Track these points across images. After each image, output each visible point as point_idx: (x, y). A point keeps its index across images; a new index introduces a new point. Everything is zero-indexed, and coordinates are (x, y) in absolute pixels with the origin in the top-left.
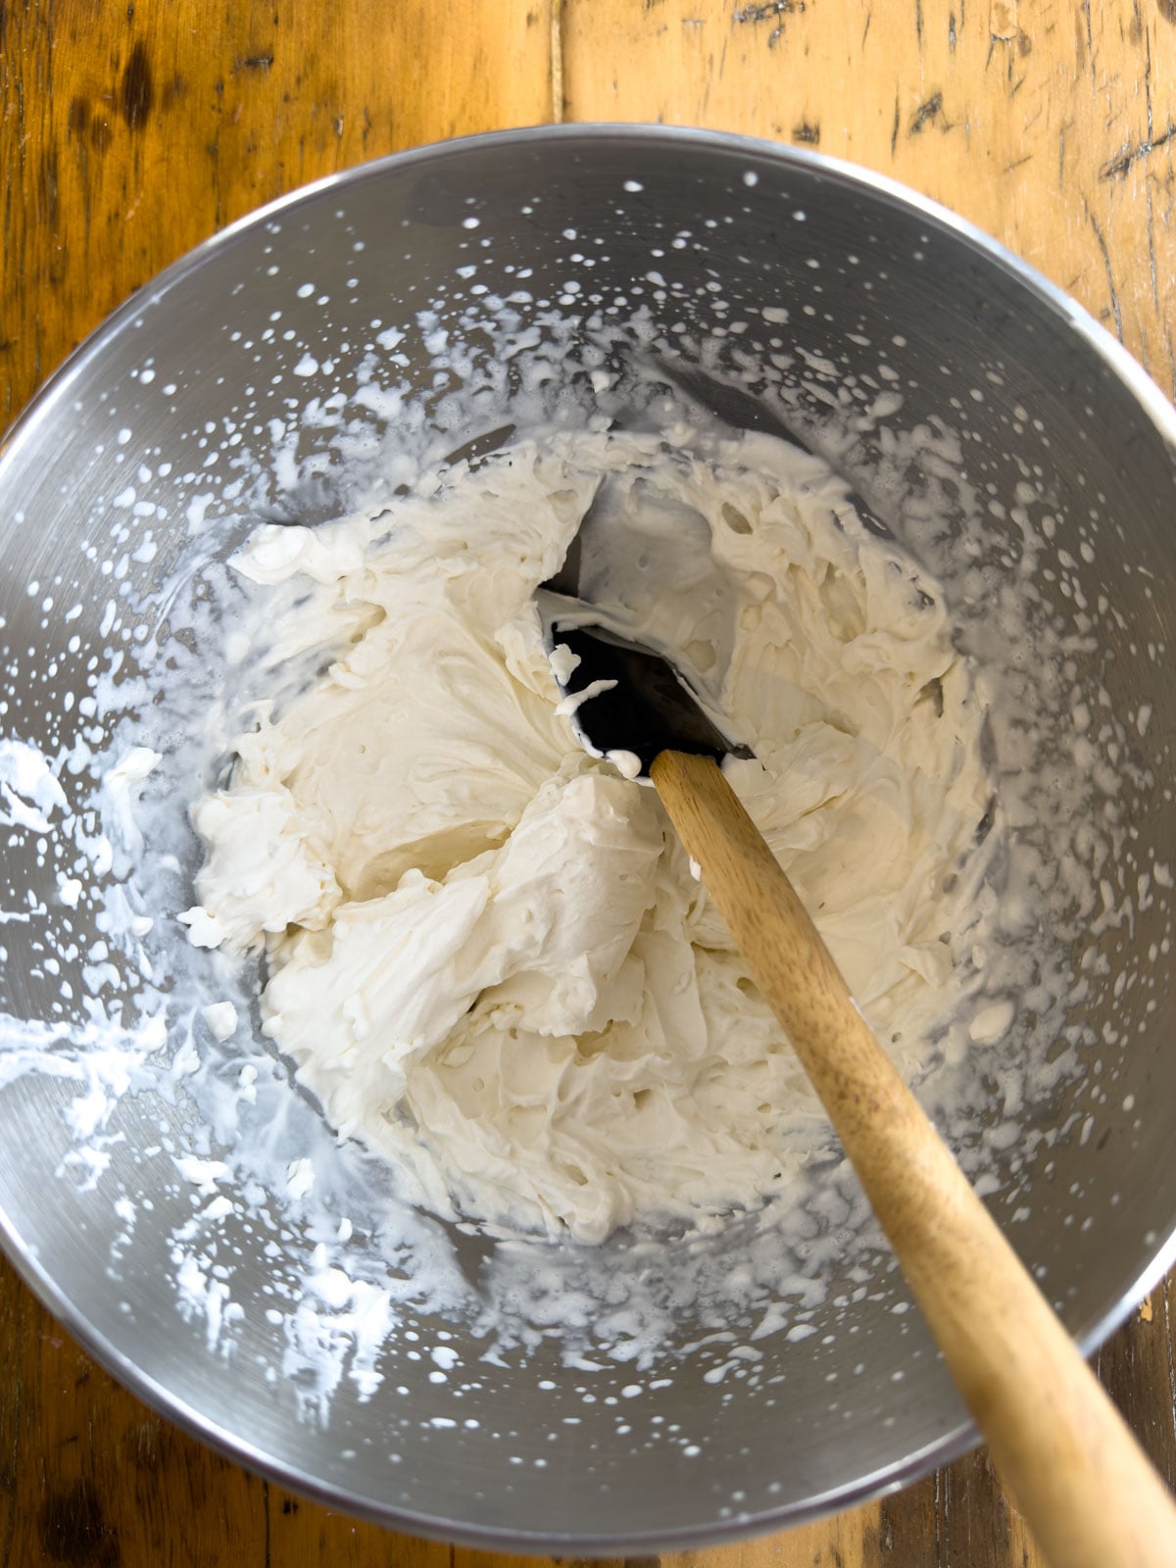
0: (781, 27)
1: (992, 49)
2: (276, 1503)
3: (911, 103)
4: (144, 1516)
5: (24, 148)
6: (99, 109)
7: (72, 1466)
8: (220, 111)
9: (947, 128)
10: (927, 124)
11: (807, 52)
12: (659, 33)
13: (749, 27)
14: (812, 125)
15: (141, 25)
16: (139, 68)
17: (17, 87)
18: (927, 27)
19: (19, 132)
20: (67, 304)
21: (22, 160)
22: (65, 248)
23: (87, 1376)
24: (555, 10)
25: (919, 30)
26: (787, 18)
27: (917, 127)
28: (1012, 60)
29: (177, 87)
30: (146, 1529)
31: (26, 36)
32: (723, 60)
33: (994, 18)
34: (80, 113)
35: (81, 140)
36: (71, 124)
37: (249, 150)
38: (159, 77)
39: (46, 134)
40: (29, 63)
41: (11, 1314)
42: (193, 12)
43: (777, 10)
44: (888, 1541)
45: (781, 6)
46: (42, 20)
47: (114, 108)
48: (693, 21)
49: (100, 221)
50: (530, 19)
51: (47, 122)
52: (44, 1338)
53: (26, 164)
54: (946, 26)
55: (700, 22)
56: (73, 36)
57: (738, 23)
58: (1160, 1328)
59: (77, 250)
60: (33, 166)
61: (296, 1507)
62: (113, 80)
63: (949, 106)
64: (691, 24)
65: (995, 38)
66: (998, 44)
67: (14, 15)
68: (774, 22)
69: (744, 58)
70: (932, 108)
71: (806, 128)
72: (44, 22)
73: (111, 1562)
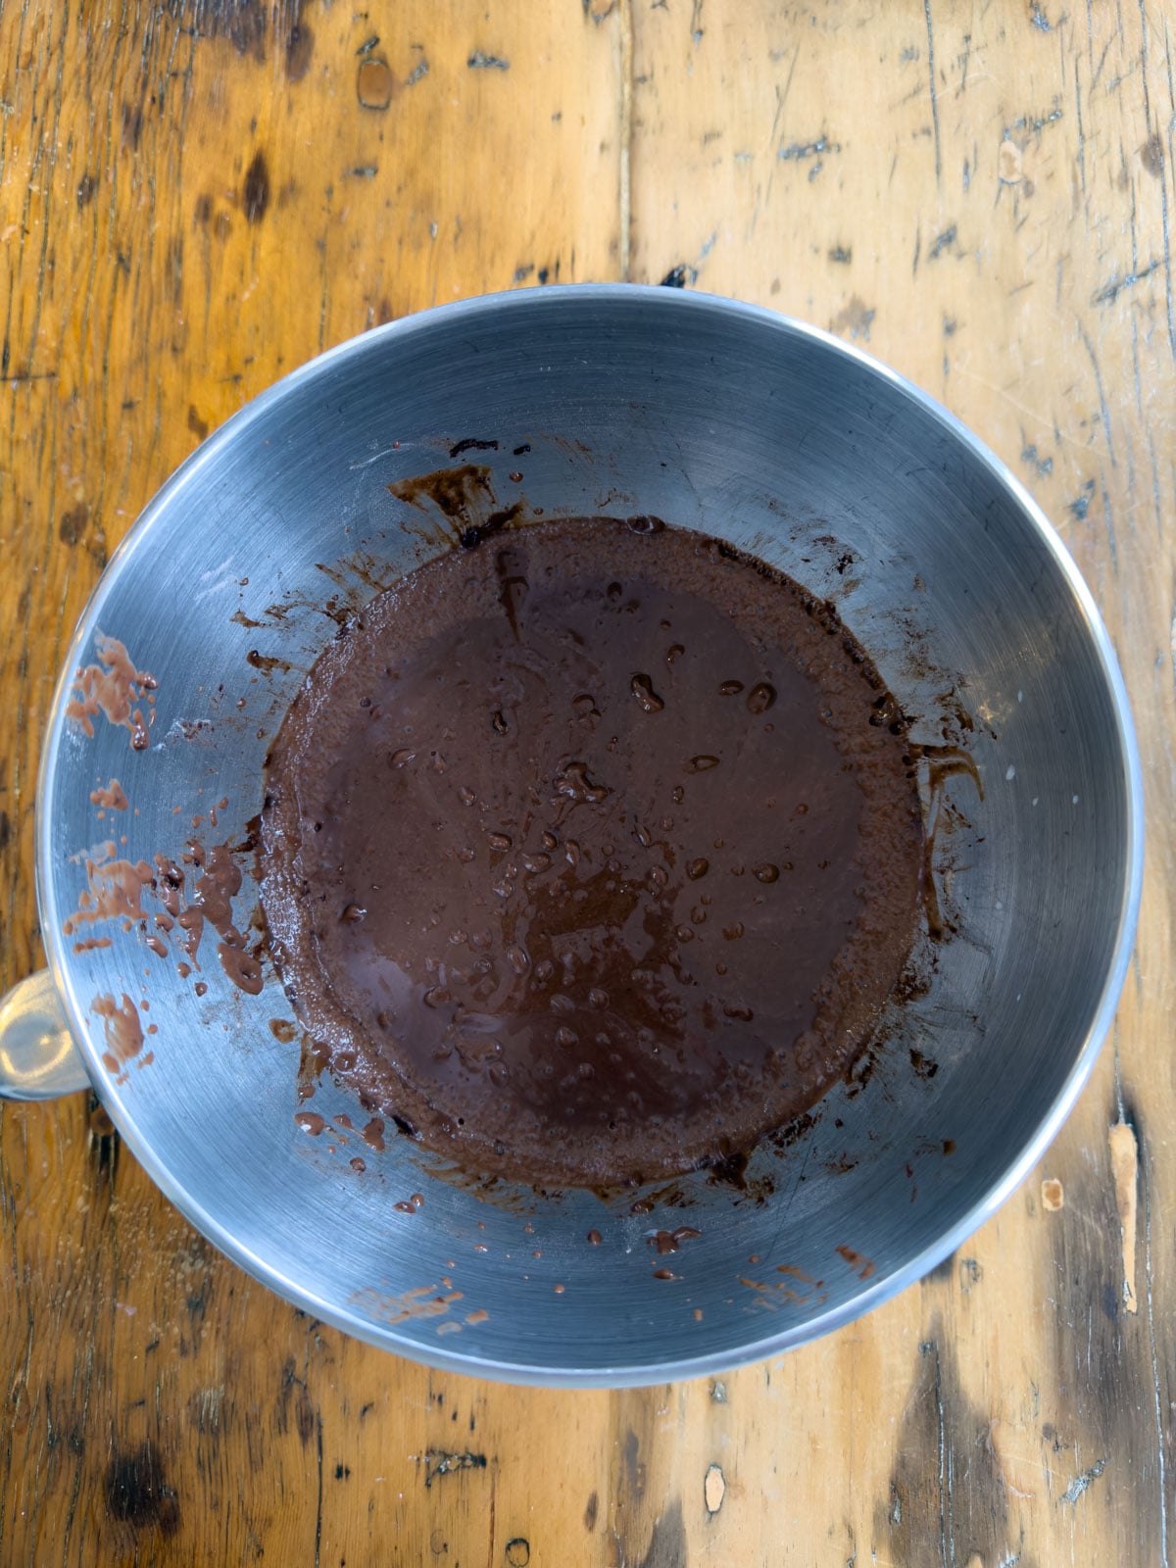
0: (820, 164)
1: (1000, 191)
2: (329, 1468)
3: (931, 232)
4: (204, 1478)
5: (153, 235)
6: (221, 205)
7: (138, 1429)
8: (329, 212)
9: (961, 255)
10: (944, 252)
11: (841, 186)
12: (714, 164)
13: (792, 162)
14: (845, 247)
15: (262, 135)
16: (258, 174)
17: (150, 183)
18: (946, 170)
19: (149, 221)
20: (186, 372)
21: (151, 244)
22: (186, 323)
23: (157, 1343)
24: (625, 140)
25: (938, 171)
26: (825, 156)
27: (935, 254)
28: (1017, 201)
29: (291, 189)
30: (205, 1491)
31: (160, 140)
32: (769, 188)
33: (1003, 164)
34: (205, 209)
35: (204, 230)
36: (196, 216)
37: (354, 247)
38: (276, 180)
39: (174, 221)
40: (162, 163)
41: (89, 1282)
42: (308, 127)
43: (816, 150)
44: (896, 1514)
45: (819, 147)
46: (174, 126)
47: (235, 203)
48: (743, 156)
49: (218, 301)
50: (603, 147)
51: (175, 213)
52: (119, 1305)
53: (155, 249)
54: (961, 170)
55: (750, 157)
56: (202, 141)
57: (782, 160)
58: (1144, 1320)
59: (197, 324)
60: (161, 251)
61: (348, 1472)
62: (236, 181)
63: (963, 238)
64: (742, 159)
65: (1003, 181)
66: (1006, 187)
67: (150, 120)
68: (814, 160)
69: (787, 189)
70: (948, 238)
71: (840, 250)
72: (176, 129)
73: (170, 1523)
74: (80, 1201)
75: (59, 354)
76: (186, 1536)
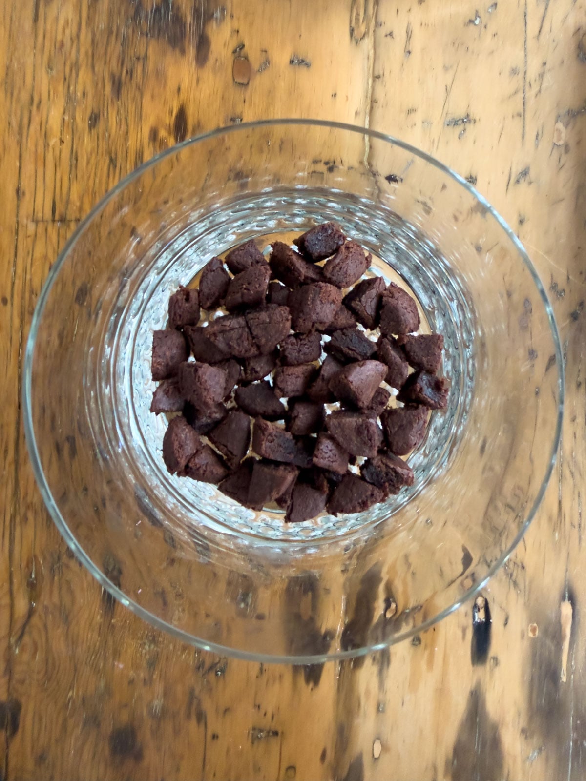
0: (464, 130)
1: (553, 149)
2: (209, 735)
3: (517, 169)
4: (154, 738)
5: (128, 147)
6: (163, 133)
7: (124, 717)
9: (530, 183)
10: (522, 181)
11: (474, 142)
12: (412, 127)
13: (451, 127)
14: (474, 176)
15: (183, 95)
16: (181, 117)
17: (126, 119)
18: (527, 137)
19: (126, 139)
21: (127, 152)
22: (142, 192)
23: (133, 680)
24: (368, 110)
25: (523, 138)
26: (467, 125)
27: (518, 181)
28: (561, 155)
29: (198, 126)
30: (154, 743)
31: (131, 96)
32: (438, 142)
33: (555, 135)
34: (154, 134)
35: (154, 147)
36: (150, 138)
38: (191, 122)
39: (138, 142)
40: (132, 108)
41: (102, 653)
42: (207, 92)
43: (463, 122)
44: (455, 762)
45: (465, 120)
46: (138, 88)
47: (170, 134)
48: (427, 123)
49: (159, 180)
50: (356, 113)
51: (139, 136)
52: (116, 663)
53: (129, 155)
54: (534, 137)
55: (430, 123)
56: (153, 97)
57: (446, 126)
58: (569, 686)
60: (132, 157)
61: (217, 737)
62: (170, 120)
63: (532, 174)
64: (426, 124)
65: (555, 144)
66: (556, 147)
67: (125, 83)
68: (462, 127)
69: (447, 143)
70: (525, 173)
71: (471, 177)
72: (139, 89)
73: (139, 757)
74: (99, 617)
75: (81, 209)
76: (146, 762)
